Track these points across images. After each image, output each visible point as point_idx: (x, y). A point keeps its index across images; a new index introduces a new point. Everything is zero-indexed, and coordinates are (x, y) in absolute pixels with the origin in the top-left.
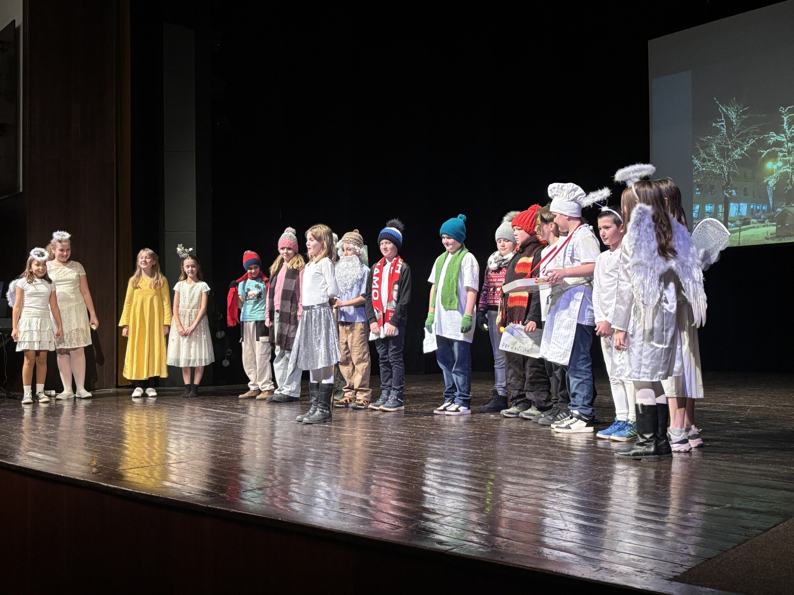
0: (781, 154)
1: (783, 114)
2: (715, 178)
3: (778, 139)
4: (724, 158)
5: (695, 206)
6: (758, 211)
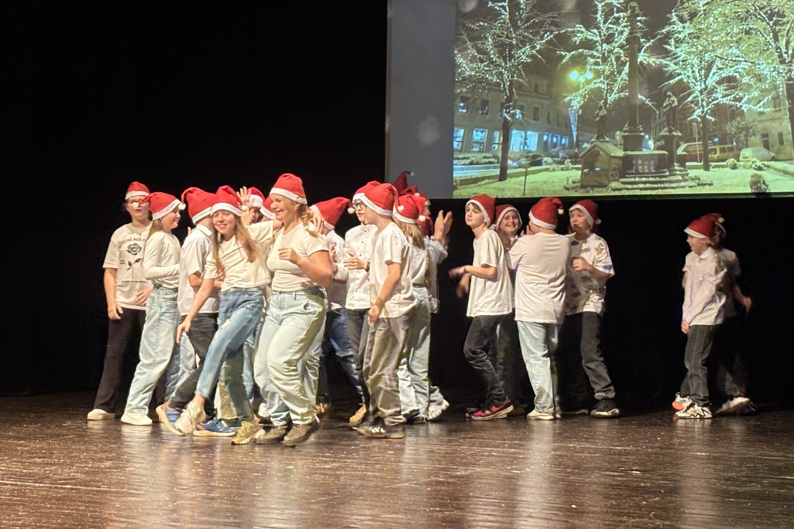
0: (592, 60)
2: (490, 89)
3: (588, 37)
4: (505, 59)
5: (458, 131)
6: (555, 146)
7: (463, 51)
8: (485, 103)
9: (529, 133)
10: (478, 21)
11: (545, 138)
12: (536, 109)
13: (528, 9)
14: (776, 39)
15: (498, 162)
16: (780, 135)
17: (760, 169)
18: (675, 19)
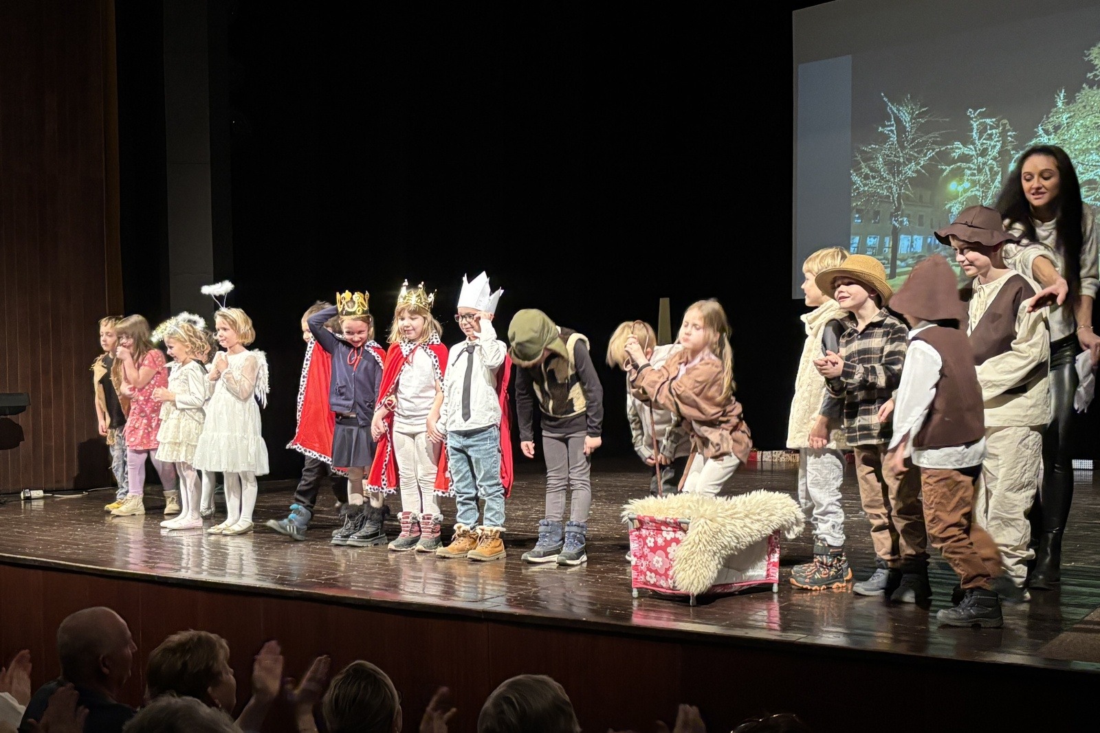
0: (969, 172)
1: (972, 119)
2: (881, 202)
3: (965, 152)
4: (893, 175)
5: (853, 238)
7: (858, 170)
8: (877, 213)
9: (915, 237)
10: (870, 145)
11: (929, 240)
12: (921, 217)
13: (913, 131)
15: (888, 263)
18: (1041, 132)
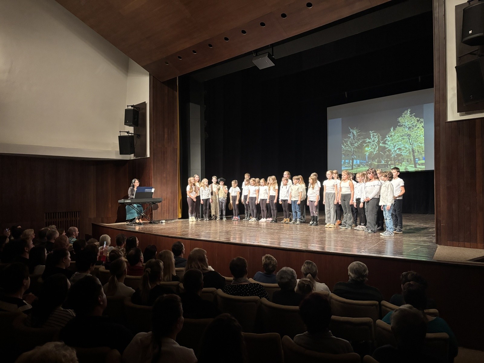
0: (370, 146)
1: (371, 133)
2: (349, 152)
3: (369, 141)
4: (352, 146)
5: (343, 160)
6: (363, 163)
7: (343, 145)
8: (348, 155)
9: (357, 160)
10: (346, 139)
11: (361, 161)
12: (359, 156)
13: (357, 136)
14: (409, 140)
15: (351, 166)
16: (411, 159)
17: (406, 166)
18: (387, 137)
